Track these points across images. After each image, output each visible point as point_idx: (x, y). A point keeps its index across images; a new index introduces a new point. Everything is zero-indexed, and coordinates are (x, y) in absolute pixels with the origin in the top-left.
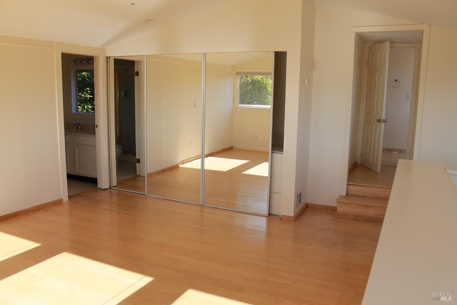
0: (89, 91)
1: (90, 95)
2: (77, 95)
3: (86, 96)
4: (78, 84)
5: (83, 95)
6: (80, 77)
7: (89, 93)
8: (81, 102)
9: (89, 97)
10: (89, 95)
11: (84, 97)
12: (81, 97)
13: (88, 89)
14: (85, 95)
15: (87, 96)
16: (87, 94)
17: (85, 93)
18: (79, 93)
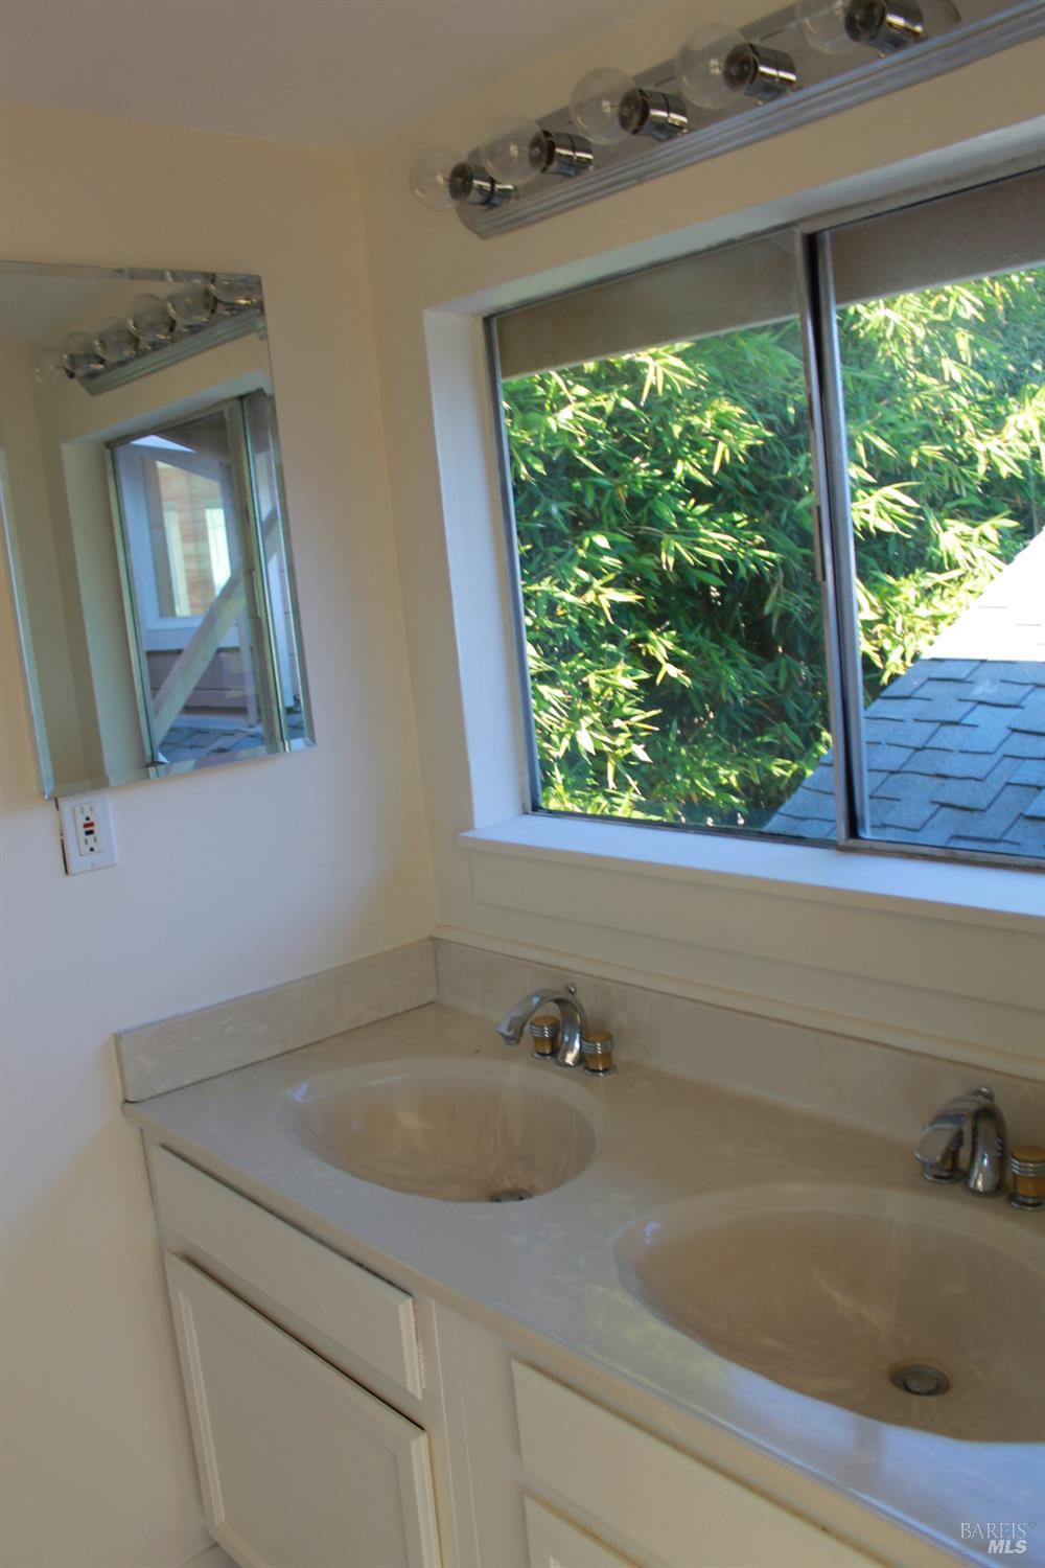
0: (607, 560)
1: (621, 583)
2: (513, 605)
3: (590, 597)
4: (523, 513)
5: (568, 597)
6: (538, 455)
7: (611, 569)
8: (556, 649)
9: (614, 605)
10: (607, 585)
11: (572, 605)
12: (552, 604)
13: (601, 541)
14: (583, 588)
15: (598, 593)
16: (597, 584)
17: (585, 576)
18: (534, 577)
